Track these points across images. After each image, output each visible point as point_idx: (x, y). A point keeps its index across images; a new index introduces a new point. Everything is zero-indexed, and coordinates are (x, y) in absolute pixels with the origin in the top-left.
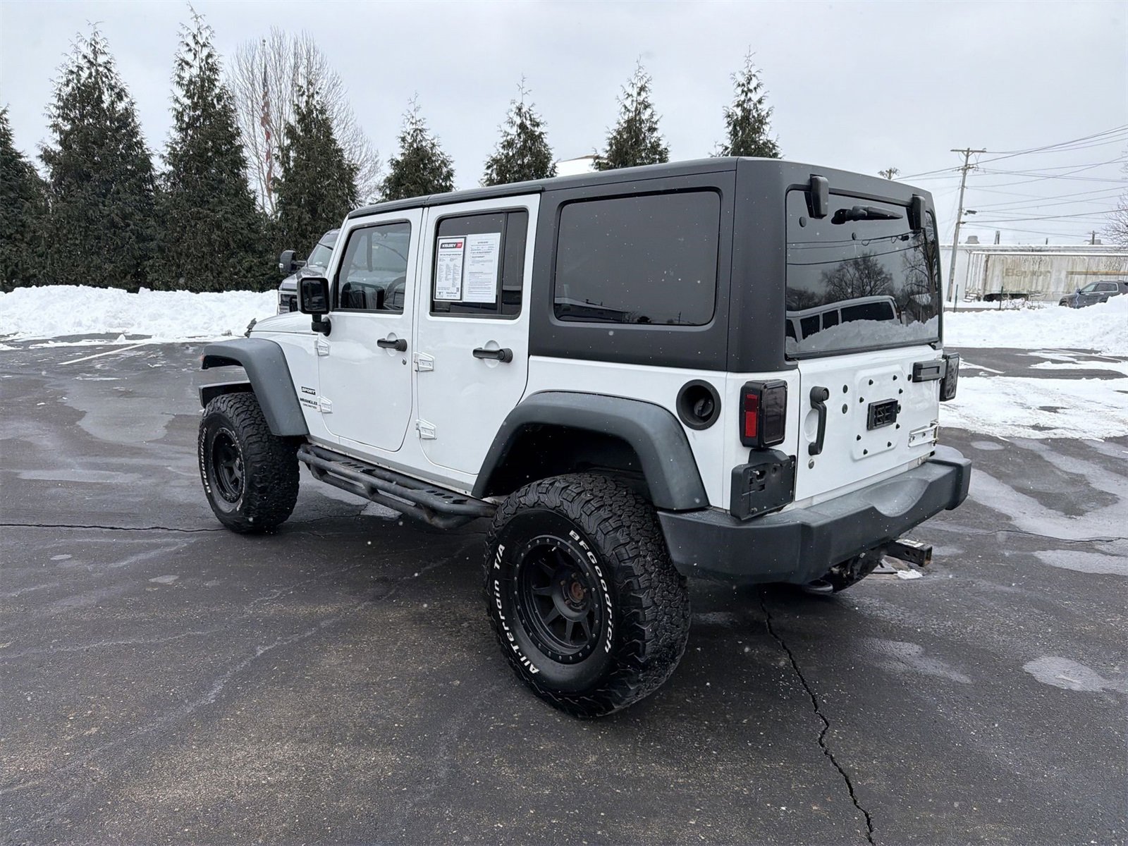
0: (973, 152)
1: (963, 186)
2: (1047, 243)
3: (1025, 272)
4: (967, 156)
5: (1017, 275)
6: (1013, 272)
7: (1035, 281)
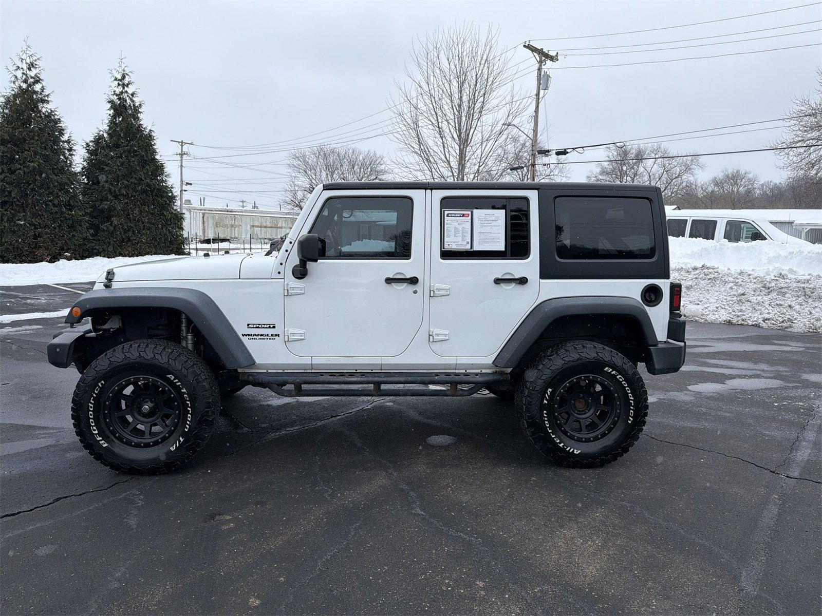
0: (185, 143)
1: (182, 166)
2: (227, 207)
3: (227, 225)
4: (182, 146)
5: (222, 227)
6: (220, 225)
7: (233, 231)
